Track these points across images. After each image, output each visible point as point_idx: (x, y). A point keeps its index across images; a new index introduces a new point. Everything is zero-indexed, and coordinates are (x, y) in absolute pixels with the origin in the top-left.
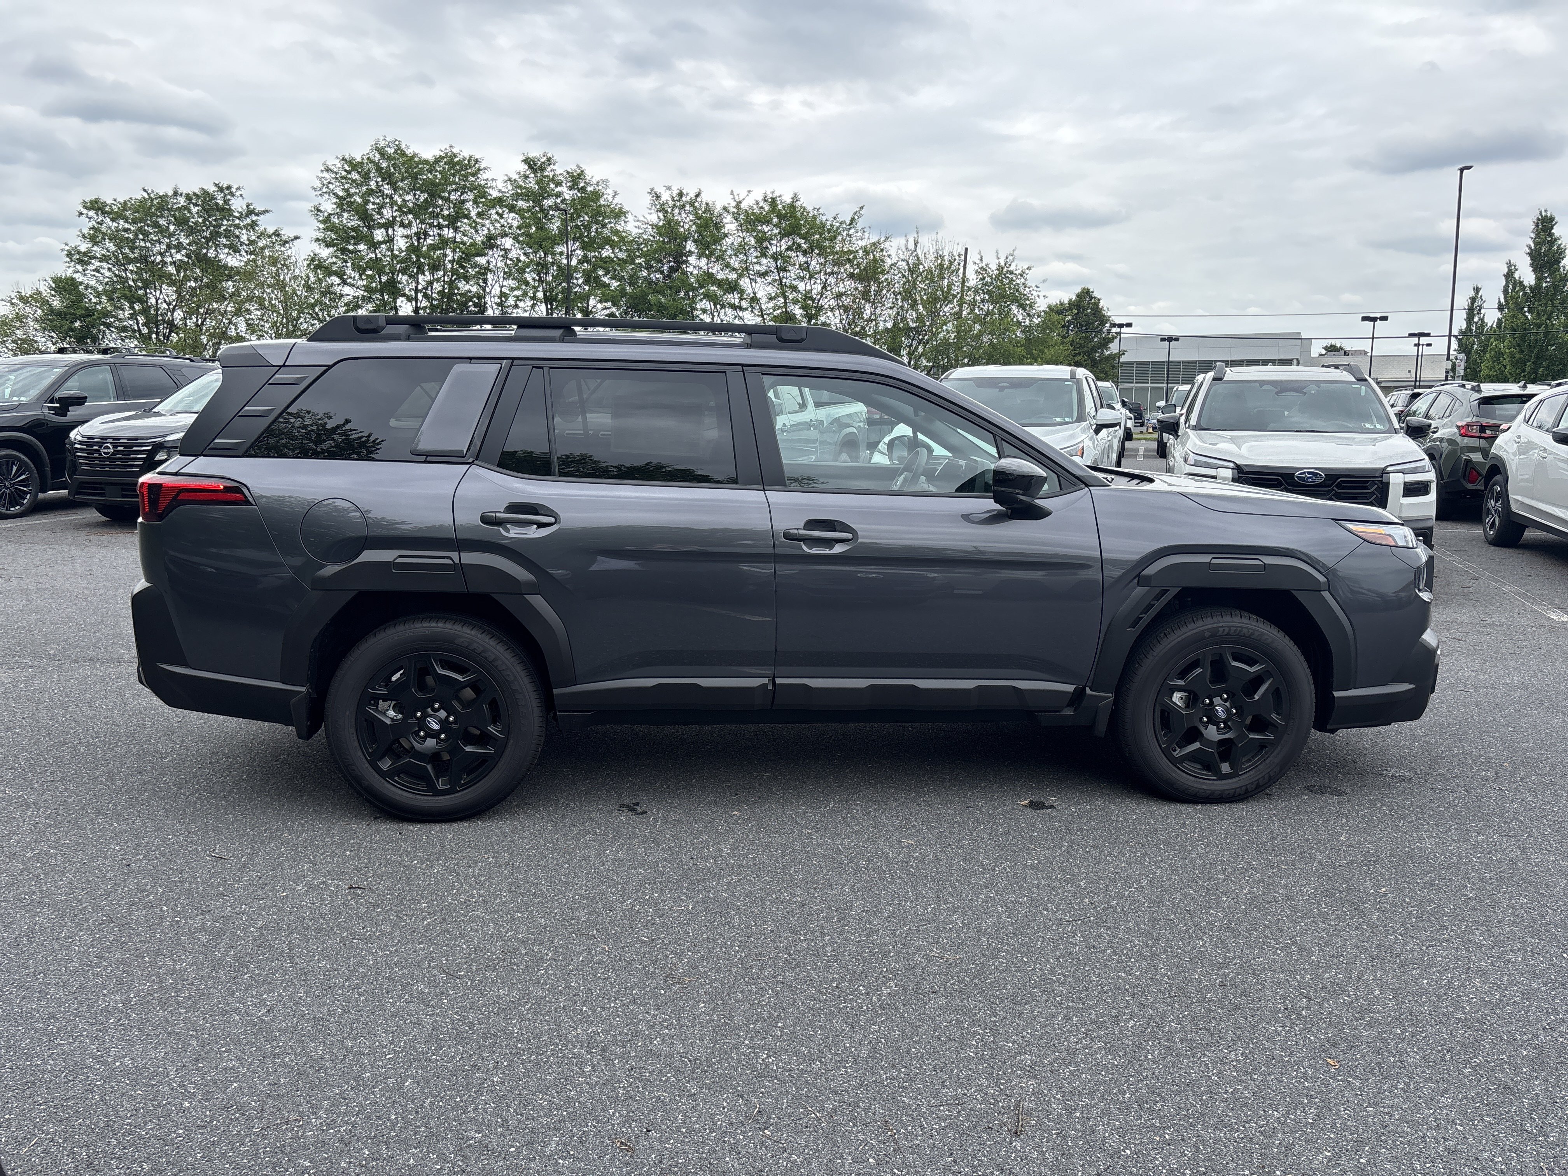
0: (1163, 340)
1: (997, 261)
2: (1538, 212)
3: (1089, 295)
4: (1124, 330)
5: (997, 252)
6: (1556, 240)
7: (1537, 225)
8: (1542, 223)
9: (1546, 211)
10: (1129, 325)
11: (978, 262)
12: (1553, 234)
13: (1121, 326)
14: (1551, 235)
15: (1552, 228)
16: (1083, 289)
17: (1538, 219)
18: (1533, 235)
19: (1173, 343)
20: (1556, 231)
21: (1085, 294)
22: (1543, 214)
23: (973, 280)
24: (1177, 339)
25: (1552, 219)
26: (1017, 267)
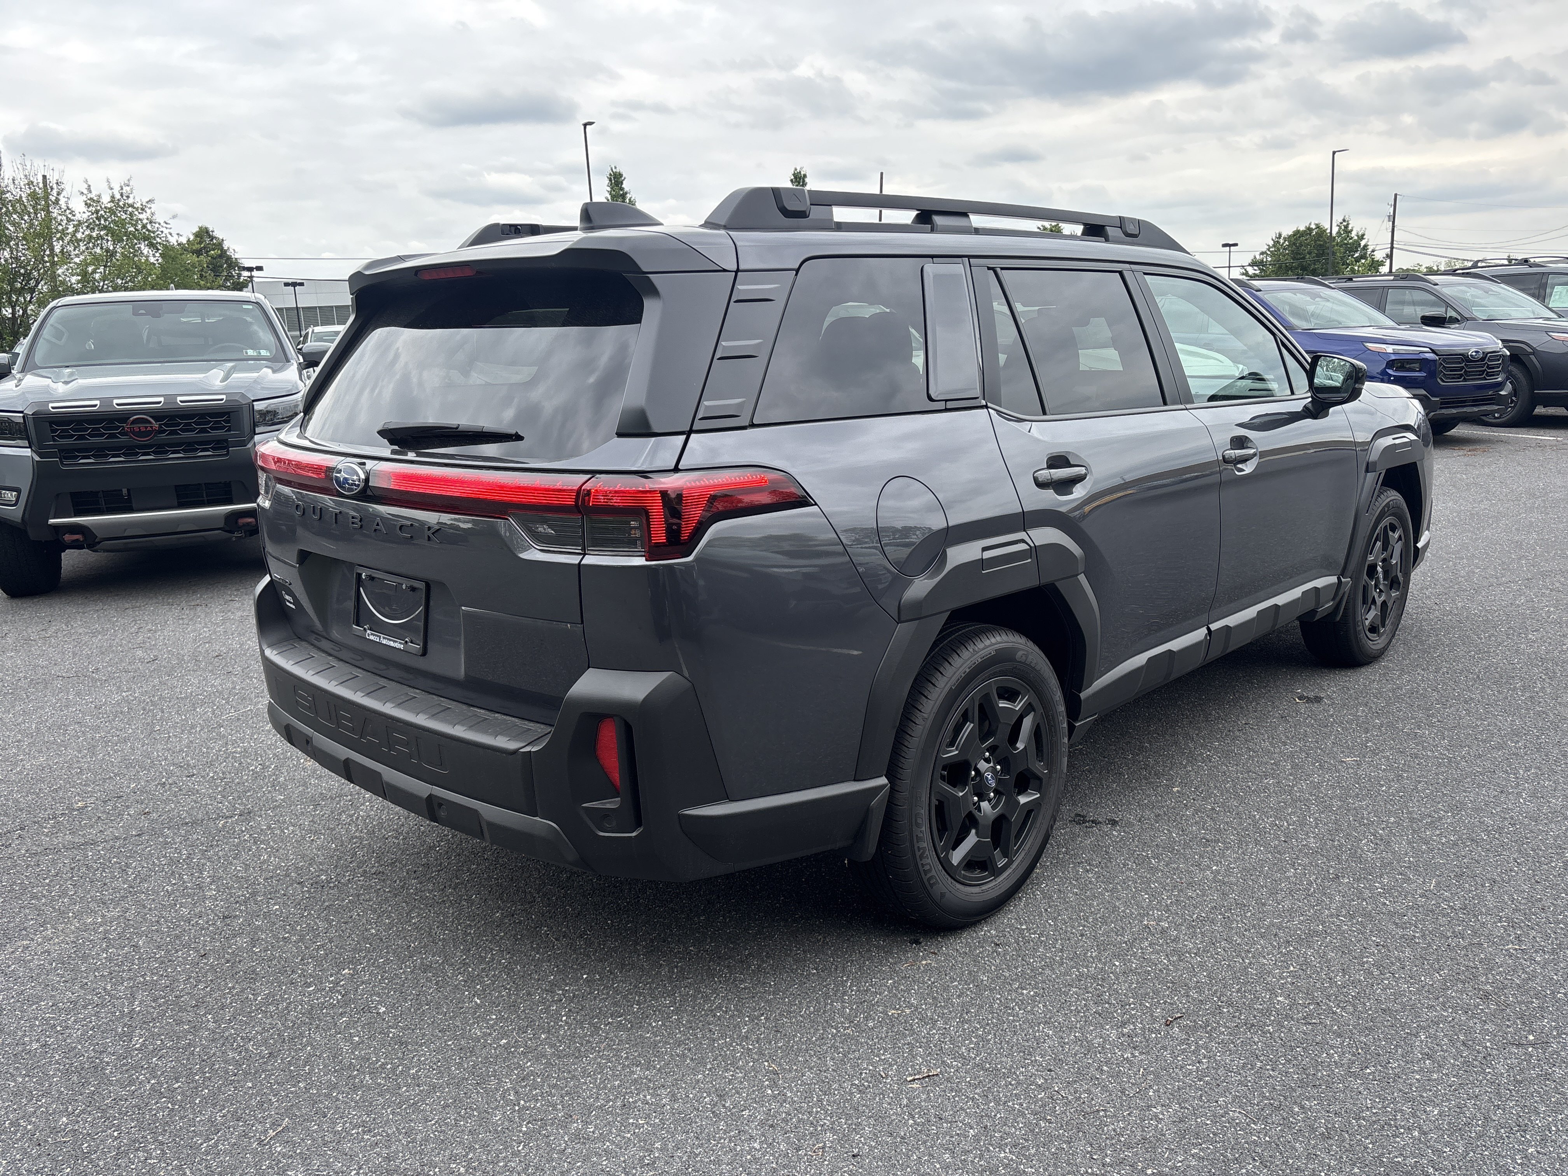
0: (286, 284)
1: (110, 192)
2: (610, 169)
3: (210, 236)
4: (255, 273)
5: (108, 181)
6: (626, 193)
7: (610, 180)
8: (614, 178)
9: (615, 168)
10: (260, 268)
11: (85, 192)
12: (623, 189)
13: (250, 269)
14: (622, 189)
15: (622, 183)
16: (200, 228)
17: (610, 175)
18: (609, 189)
19: (297, 288)
20: (626, 185)
21: (203, 234)
22: (614, 170)
23: (81, 211)
24: (302, 284)
25: (621, 175)
26: (138, 198)
